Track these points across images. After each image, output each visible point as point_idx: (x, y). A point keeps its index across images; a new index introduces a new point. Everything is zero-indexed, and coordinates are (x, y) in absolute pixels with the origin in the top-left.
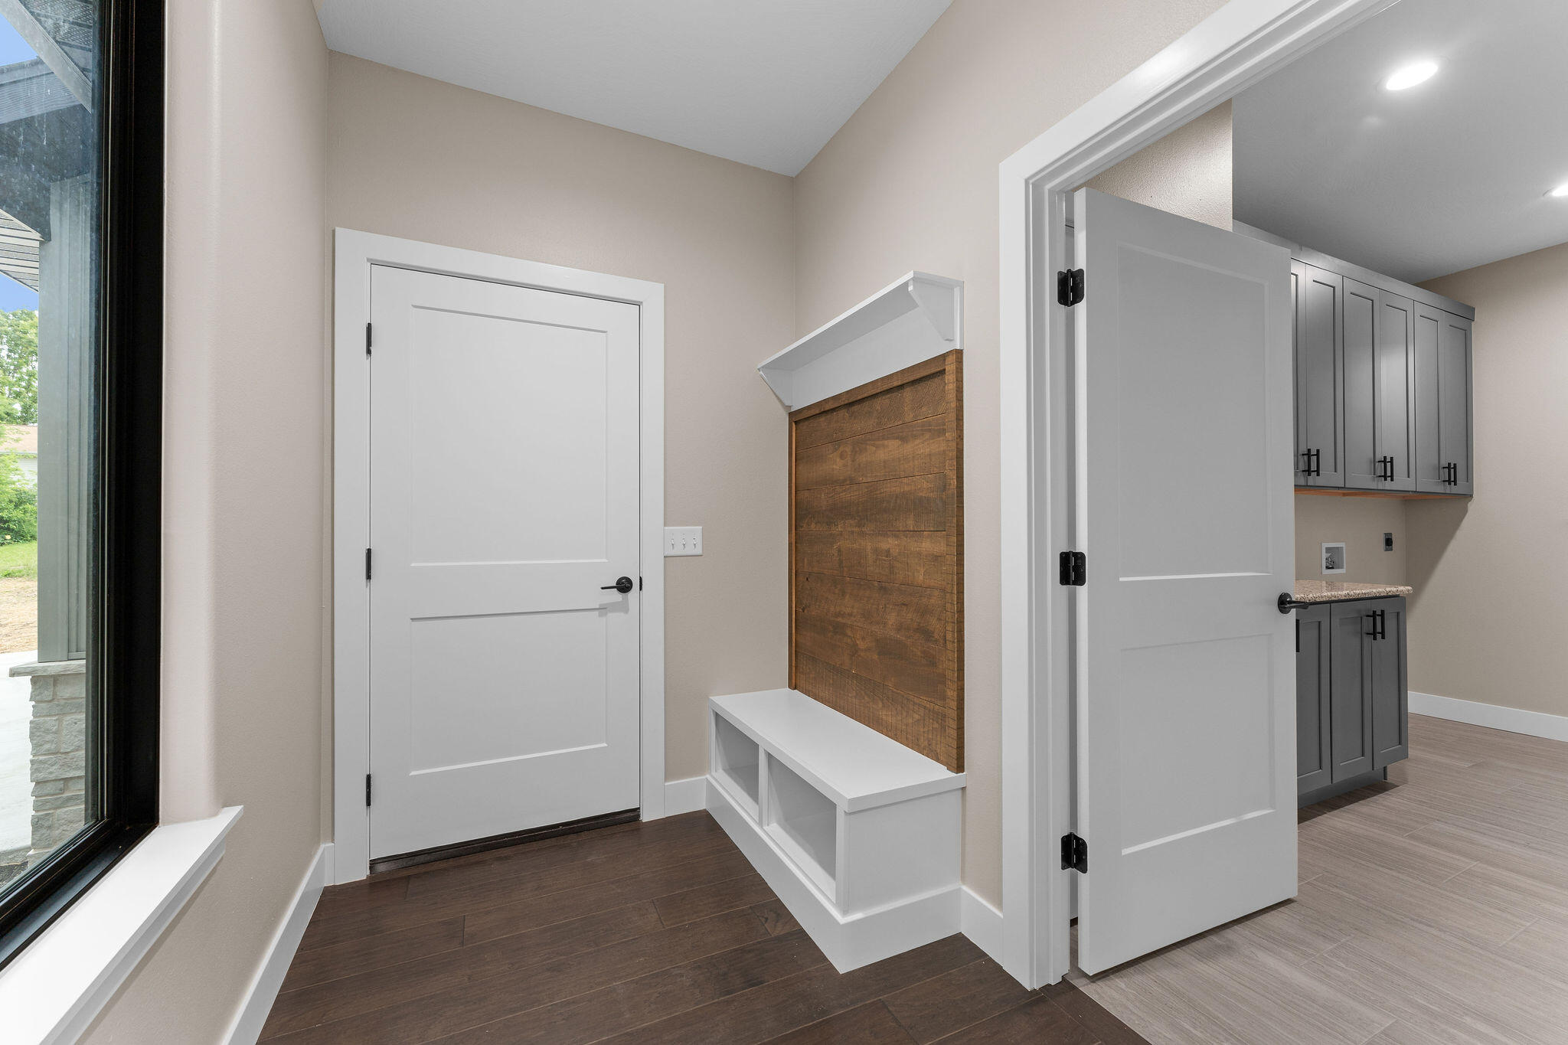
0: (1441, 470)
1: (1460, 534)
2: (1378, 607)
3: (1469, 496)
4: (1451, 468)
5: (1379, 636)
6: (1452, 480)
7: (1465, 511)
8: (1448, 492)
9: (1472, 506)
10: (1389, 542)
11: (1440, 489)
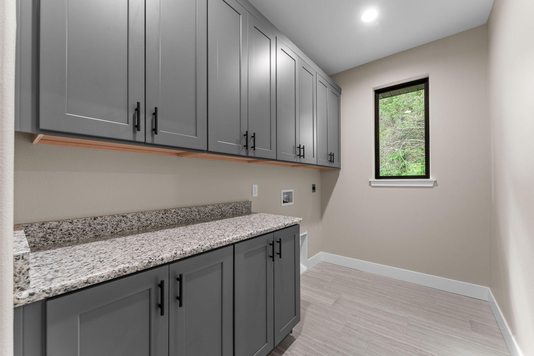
0: (328, 156)
1: (338, 184)
2: (278, 236)
3: (339, 169)
4: (331, 155)
5: (277, 257)
6: (331, 161)
7: (338, 175)
8: (331, 166)
9: (341, 172)
10: (314, 188)
11: (328, 164)
